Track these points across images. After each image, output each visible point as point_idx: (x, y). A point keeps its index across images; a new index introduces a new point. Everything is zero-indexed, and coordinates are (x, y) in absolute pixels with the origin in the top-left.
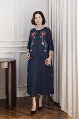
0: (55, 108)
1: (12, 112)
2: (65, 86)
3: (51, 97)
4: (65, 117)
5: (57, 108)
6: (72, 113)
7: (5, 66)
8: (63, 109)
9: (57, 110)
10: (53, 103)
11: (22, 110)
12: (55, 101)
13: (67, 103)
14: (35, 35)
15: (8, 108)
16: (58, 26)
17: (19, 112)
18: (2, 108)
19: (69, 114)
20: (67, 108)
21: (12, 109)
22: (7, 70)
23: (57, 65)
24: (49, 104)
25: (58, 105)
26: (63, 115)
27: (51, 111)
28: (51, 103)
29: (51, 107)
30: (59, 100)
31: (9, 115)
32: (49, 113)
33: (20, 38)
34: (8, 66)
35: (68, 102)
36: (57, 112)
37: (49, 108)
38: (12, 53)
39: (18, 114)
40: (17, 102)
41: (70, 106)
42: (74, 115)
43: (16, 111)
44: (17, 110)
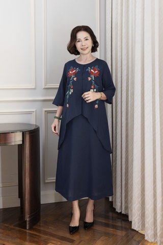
0: (119, 224)
1: (31, 235)
2: (140, 179)
3: (112, 203)
4: (139, 242)
5: (124, 224)
6: (155, 235)
7: (17, 139)
8: (136, 226)
9: (122, 229)
10: (115, 215)
11: (51, 229)
12: (118, 210)
13: (143, 215)
14: (76, 75)
15: (22, 225)
16: (124, 57)
17: (46, 233)
18: (12, 227)
19: (149, 236)
20: (143, 225)
21: (31, 228)
22: (21, 147)
24: (107, 217)
25: (125, 218)
26: (137, 238)
27: (111, 230)
28: (110, 214)
29: (111, 222)
30: (127, 208)
31: (25, 240)
32: (107, 234)
33: (46, 83)
34: (23, 141)
35: (147, 213)
36: (124, 233)
37: (107, 225)
38: (30, 113)
39: (44, 237)
41: (149, 220)
42: (158, 239)
43: (39, 231)
44: (42, 229)
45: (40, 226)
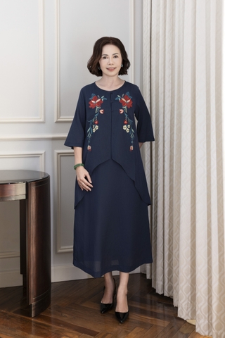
0: (160, 311)
1: (38, 325)
2: (189, 248)
3: (150, 281)
4: (187, 335)
5: (167, 311)
6: (210, 326)
7: (19, 192)
8: (183, 313)
9: (164, 317)
10: (154, 298)
11: (66, 317)
12: (159, 291)
13: (193, 299)
14: (102, 105)
15: (26, 311)
16: (168, 79)
17: (58, 323)
18: (11, 313)
19: (201, 328)
20: (194, 312)
21: (37, 316)
22: (24, 204)
23: (167, 188)
24: (143, 301)
25: (168, 301)
26: (184, 330)
27: (149, 319)
28: (148, 296)
29: (148, 308)
30: (171, 288)
31: (29, 331)
32: (142, 325)
33: (59, 114)
34: (27, 195)
35: (198, 295)
36: (167, 323)
37: (143, 312)
38: (37, 156)
39: (55, 327)
40: (52, 295)
41: (202, 305)
42: (214, 331)
43: (49, 320)
44: (52, 316)
45: (50, 312)
